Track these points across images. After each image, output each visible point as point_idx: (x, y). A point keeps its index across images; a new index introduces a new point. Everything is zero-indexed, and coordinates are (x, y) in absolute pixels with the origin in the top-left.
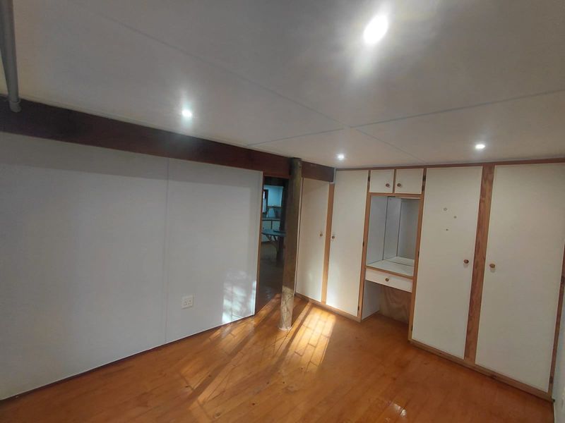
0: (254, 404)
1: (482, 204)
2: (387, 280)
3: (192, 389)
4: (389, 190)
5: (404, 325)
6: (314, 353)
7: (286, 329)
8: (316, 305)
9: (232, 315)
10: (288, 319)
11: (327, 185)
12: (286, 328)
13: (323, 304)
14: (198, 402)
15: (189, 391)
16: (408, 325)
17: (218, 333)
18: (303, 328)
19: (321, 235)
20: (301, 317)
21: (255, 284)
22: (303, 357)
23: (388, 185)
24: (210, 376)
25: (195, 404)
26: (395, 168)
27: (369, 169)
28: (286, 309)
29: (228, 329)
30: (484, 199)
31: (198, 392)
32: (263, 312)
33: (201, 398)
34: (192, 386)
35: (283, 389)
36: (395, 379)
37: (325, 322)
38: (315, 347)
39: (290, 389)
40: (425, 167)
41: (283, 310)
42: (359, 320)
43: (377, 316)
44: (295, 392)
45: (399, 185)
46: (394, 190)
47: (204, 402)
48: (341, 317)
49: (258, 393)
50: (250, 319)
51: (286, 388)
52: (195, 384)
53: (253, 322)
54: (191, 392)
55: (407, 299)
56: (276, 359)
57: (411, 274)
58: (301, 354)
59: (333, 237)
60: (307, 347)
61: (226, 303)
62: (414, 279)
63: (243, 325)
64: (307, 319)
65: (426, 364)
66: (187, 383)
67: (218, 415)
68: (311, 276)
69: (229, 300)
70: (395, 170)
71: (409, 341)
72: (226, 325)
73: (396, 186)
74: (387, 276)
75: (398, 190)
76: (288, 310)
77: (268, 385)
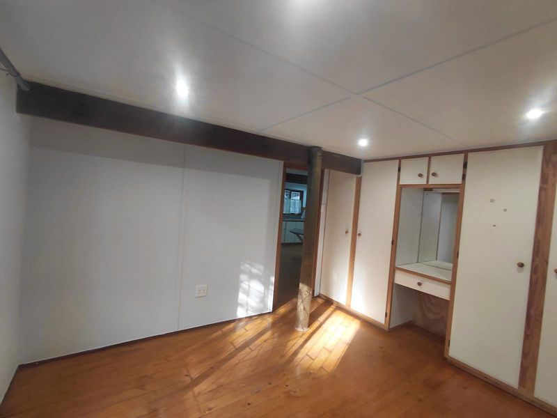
0: (249, 404)
1: (543, 193)
2: (419, 284)
3: (191, 379)
4: (423, 181)
5: (440, 339)
6: (327, 358)
7: (302, 330)
8: (339, 308)
9: (247, 310)
10: (305, 320)
11: (354, 178)
12: (302, 328)
13: (347, 308)
14: (194, 393)
15: (188, 380)
16: (445, 339)
17: (231, 326)
18: (320, 331)
19: (347, 232)
20: (321, 319)
21: (273, 279)
22: (315, 361)
23: (420, 175)
24: (212, 368)
25: (190, 394)
26: (429, 156)
27: (400, 159)
28: (302, 308)
29: (242, 323)
30: (545, 186)
31: (196, 382)
32: (282, 310)
33: (197, 389)
34: (192, 375)
35: (284, 393)
36: (420, 400)
37: (347, 327)
38: (331, 352)
39: (292, 394)
40: (466, 152)
41: (299, 308)
42: (387, 329)
43: (408, 326)
44: (298, 397)
45: (434, 174)
46: (428, 181)
47: (199, 394)
48: (367, 323)
49: (257, 393)
50: (267, 316)
51: (288, 392)
52: (195, 374)
53: (270, 320)
54: (190, 381)
55: (443, 308)
56: (284, 359)
57: (449, 279)
58: (313, 358)
59: (359, 235)
60: (321, 351)
61: (242, 297)
62: (452, 284)
63: (259, 321)
64: (328, 322)
65: (465, 388)
66: (188, 371)
67: (210, 409)
68: (335, 276)
69: (244, 293)
70: (430, 158)
71: (446, 359)
72: (240, 320)
73: (431, 176)
74: (419, 280)
75: (433, 181)
76: (304, 309)
77: (270, 386)
